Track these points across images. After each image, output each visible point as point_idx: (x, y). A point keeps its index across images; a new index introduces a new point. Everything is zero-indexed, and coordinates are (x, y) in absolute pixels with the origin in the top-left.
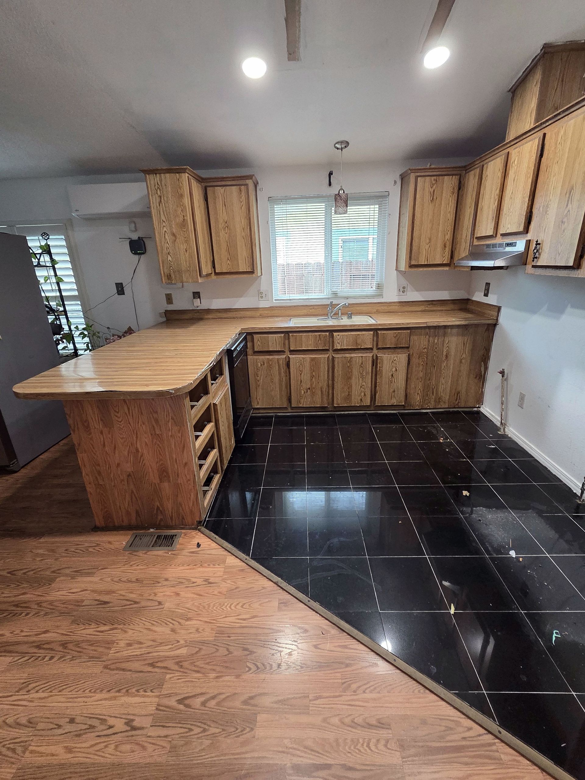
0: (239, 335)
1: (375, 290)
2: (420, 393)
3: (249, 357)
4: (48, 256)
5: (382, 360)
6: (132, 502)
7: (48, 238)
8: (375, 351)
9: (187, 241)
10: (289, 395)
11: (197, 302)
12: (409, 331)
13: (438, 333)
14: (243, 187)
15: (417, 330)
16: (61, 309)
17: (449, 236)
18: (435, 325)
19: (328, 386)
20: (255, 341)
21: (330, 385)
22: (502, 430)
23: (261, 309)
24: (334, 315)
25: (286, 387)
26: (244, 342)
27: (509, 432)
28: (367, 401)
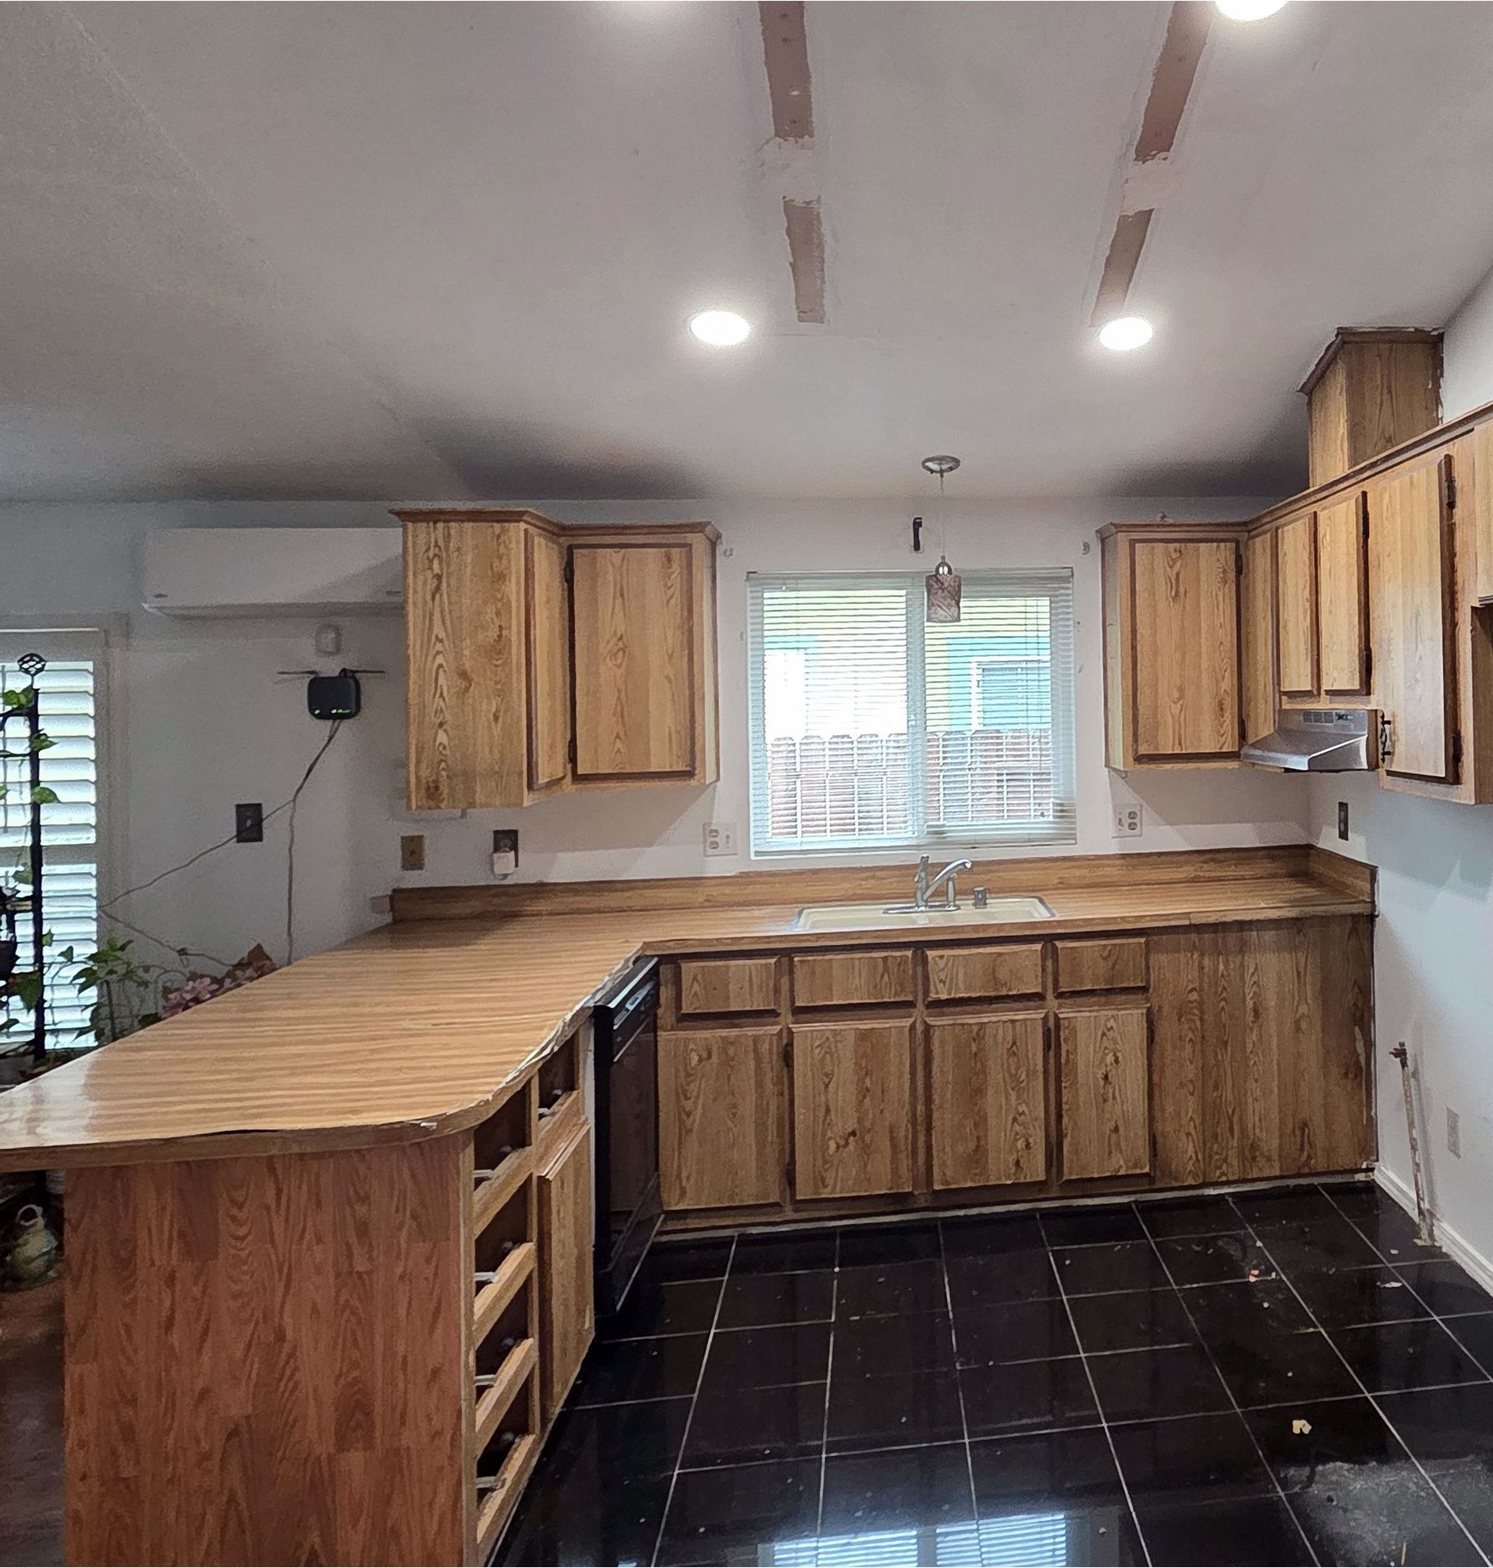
0: (635, 962)
1: (1053, 823)
2: (1193, 1132)
3: (662, 1035)
4: (28, 723)
5: (1074, 1031)
6: (222, 1542)
7: (39, 671)
8: (1051, 1002)
9: (502, 691)
10: (787, 1159)
11: (505, 862)
12: (1143, 940)
13: (1225, 943)
14: (675, 551)
15: (1164, 937)
16: (26, 890)
17: (1228, 683)
18: (1212, 919)
19: (914, 1121)
20: (686, 979)
21: (920, 1119)
22: (1424, 1233)
23: (710, 882)
24: (932, 896)
25: (780, 1135)
26: (648, 987)
27: (1442, 1236)
28: (1036, 1169)
